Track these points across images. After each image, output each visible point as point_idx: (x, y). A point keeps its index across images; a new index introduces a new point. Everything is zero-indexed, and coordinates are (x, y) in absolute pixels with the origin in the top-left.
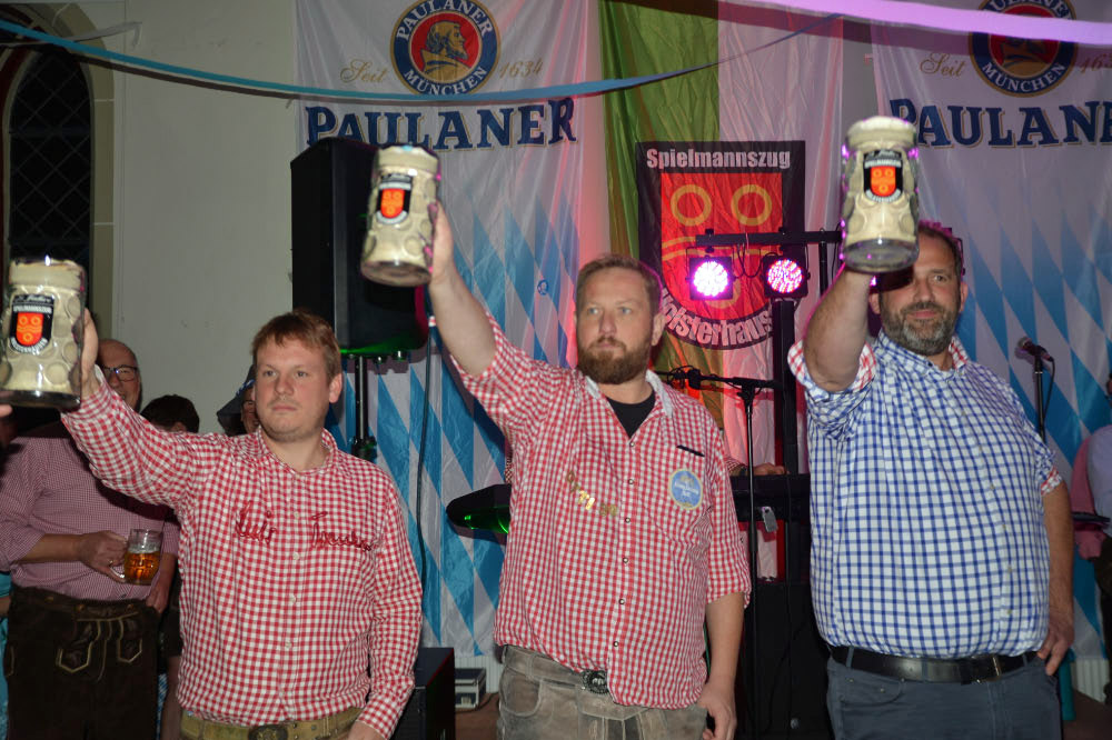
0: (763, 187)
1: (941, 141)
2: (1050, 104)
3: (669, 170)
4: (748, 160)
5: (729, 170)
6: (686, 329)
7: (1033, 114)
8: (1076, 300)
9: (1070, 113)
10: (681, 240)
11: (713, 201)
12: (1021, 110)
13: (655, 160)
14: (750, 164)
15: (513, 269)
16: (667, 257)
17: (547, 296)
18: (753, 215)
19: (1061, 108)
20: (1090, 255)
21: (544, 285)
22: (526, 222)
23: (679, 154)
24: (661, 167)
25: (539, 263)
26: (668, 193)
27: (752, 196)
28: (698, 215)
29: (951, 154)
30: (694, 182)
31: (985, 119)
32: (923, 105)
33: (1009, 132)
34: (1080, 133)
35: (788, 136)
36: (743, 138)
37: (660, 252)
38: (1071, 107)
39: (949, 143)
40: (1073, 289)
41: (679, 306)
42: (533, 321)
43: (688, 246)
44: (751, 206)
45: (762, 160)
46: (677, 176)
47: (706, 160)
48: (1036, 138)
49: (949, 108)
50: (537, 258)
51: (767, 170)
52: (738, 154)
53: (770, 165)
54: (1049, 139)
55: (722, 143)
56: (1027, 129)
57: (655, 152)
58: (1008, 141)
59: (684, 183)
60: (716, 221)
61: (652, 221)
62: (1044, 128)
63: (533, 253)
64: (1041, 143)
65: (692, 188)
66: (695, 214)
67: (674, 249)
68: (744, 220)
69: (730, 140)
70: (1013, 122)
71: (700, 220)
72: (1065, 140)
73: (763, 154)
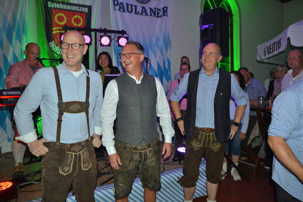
0: (80, 16)
1: (124, 11)
2: (147, 6)
3: (54, 8)
4: (77, 9)
5: (71, 10)
6: (59, 52)
7: (144, 8)
8: (151, 52)
9: (151, 9)
10: (58, 28)
11: (67, 18)
12: (141, 7)
13: (50, 5)
14: (77, 10)
15: (5, 31)
16: (54, 32)
17: (17, 40)
18: (78, 23)
19: (149, 8)
20: (154, 42)
21: (16, 37)
22: (9, 17)
23: (57, 4)
24: (52, 7)
25: (14, 30)
26: (54, 15)
27: (78, 18)
28: (63, 22)
29: (126, 14)
30: (62, 13)
31: (134, 8)
32: (120, 1)
33: (139, 11)
34: (153, 14)
35: (88, 4)
36: (75, 3)
37: (52, 31)
38: (151, 8)
39: (126, 12)
40: (151, 49)
41: (57, 46)
42: (13, 47)
43: (60, 30)
44: (77, 21)
45: (80, 9)
46: (57, 10)
47: (65, 7)
48: (144, 14)
49: (126, 3)
50: (14, 29)
51: (82, 12)
52: (74, 7)
53: (82, 11)
54: (147, 14)
55: (70, 3)
56: (142, 12)
57: (50, 3)
58: (138, 14)
59: (59, 13)
60: (68, 24)
61: (50, 22)
62: (146, 12)
63: (12, 27)
64: (145, 15)
65: (61, 14)
66: (62, 21)
67: (56, 30)
68: (75, 24)
69: (72, 3)
70: (139, 9)
71: (63, 23)
72: (150, 15)
73: (81, 8)
